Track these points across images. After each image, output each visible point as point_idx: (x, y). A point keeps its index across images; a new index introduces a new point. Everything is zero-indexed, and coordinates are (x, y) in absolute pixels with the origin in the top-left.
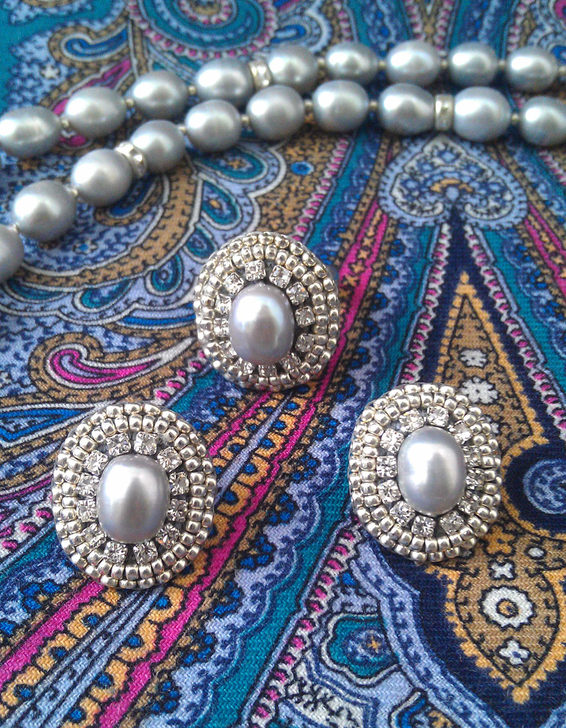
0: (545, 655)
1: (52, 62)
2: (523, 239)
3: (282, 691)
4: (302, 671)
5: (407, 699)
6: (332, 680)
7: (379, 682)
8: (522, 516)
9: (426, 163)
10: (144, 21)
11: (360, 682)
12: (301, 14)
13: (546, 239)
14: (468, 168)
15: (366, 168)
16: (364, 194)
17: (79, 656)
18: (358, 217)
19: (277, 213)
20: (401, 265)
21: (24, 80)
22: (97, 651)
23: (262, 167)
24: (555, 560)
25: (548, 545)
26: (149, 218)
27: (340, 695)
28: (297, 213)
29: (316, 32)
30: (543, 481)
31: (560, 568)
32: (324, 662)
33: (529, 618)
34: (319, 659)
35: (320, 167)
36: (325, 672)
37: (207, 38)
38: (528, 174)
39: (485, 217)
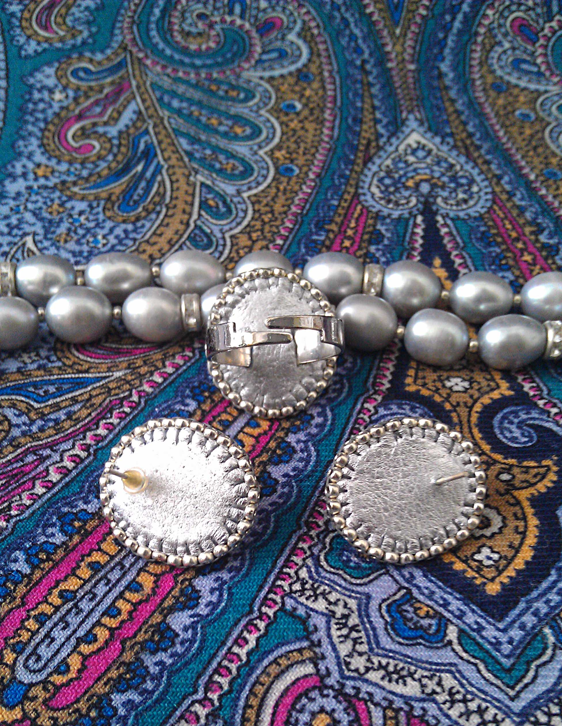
0: (514, 556)
1: (60, 87)
2: (489, 227)
3: (287, 588)
4: (304, 574)
5: (395, 594)
6: (329, 580)
7: (370, 582)
8: (493, 450)
9: (400, 161)
10: (140, 50)
11: (354, 581)
12: (283, 39)
13: (509, 226)
14: (438, 164)
15: (346, 168)
16: (345, 191)
17: (113, 569)
18: (341, 211)
19: (268, 209)
20: (380, 253)
21: (35, 104)
22: (127, 566)
23: (252, 169)
24: (523, 482)
25: (516, 471)
26: (153, 216)
27: (337, 591)
28: (286, 208)
29: (297, 53)
30: (511, 423)
31: (526, 488)
32: (322, 567)
33: (500, 529)
34: (317, 564)
35: (305, 169)
36: (324, 574)
37: (198, 62)
38: (493, 167)
39: (454, 208)
